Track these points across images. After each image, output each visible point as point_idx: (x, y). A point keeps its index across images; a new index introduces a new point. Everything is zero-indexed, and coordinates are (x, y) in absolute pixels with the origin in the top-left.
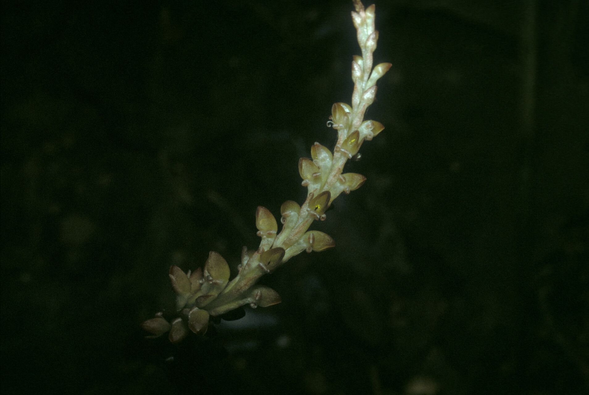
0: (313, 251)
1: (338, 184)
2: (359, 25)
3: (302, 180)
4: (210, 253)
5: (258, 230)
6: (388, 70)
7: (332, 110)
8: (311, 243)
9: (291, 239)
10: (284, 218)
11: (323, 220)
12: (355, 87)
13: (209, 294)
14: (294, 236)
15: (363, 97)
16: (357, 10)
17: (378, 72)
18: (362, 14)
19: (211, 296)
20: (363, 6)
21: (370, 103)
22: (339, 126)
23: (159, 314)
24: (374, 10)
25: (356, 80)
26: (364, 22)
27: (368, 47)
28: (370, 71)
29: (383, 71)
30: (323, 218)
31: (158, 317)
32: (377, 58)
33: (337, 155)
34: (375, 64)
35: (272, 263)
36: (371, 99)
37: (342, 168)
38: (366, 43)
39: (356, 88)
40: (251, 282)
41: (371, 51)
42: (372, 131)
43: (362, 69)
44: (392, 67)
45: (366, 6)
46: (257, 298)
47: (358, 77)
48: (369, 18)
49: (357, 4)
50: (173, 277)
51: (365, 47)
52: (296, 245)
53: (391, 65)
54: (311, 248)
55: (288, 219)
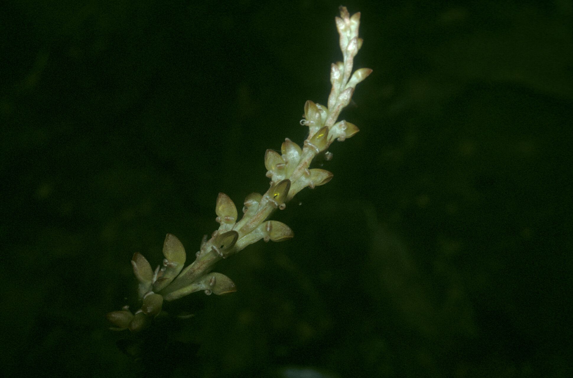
0: (270, 240)
1: (303, 178)
2: (342, 30)
3: (267, 171)
4: (167, 235)
5: (217, 216)
6: (368, 75)
7: (305, 108)
8: (268, 231)
9: (248, 226)
10: (246, 208)
11: (281, 209)
12: (332, 88)
13: (165, 277)
14: (251, 223)
15: (338, 97)
16: (342, 16)
17: (358, 77)
18: (347, 21)
19: (165, 279)
20: (348, 14)
21: (346, 104)
22: (310, 122)
23: (126, 307)
24: (359, 17)
25: (334, 82)
26: (348, 28)
27: (349, 51)
28: (349, 75)
29: (362, 75)
30: (282, 207)
31: (125, 310)
32: (358, 62)
33: (305, 150)
34: (355, 69)
35: (225, 247)
36: (346, 100)
37: (309, 163)
38: (347, 47)
39: (334, 89)
40: (204, 266)
41: (352, 55)
42: (344, 131)
43: (342, 73)
44: (372, 73)
45: (351, 14)
46: (211, 284)
47: (336, 79)
48: (353, 24)
49: (343, 11)
50: (134, 264)
51: (347, 51)
52: (254, 233)
53: (372, 71)
54: (269, 237)
55: (250, 208)
